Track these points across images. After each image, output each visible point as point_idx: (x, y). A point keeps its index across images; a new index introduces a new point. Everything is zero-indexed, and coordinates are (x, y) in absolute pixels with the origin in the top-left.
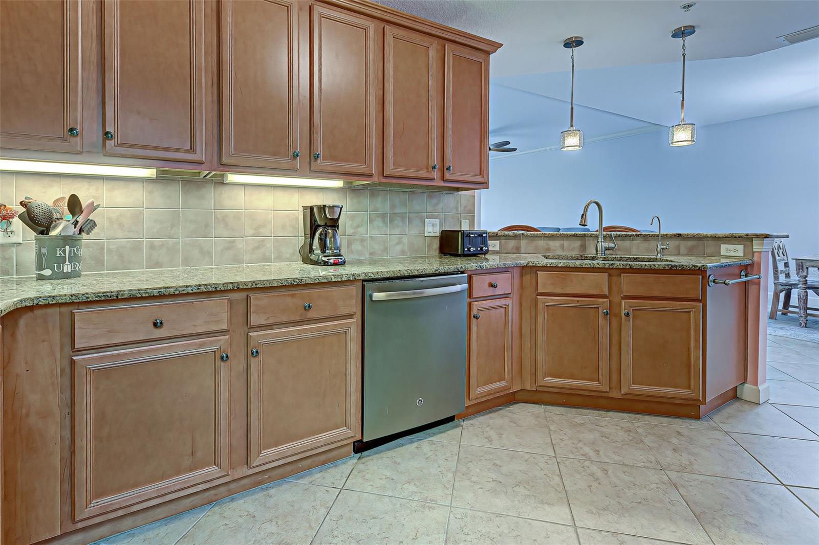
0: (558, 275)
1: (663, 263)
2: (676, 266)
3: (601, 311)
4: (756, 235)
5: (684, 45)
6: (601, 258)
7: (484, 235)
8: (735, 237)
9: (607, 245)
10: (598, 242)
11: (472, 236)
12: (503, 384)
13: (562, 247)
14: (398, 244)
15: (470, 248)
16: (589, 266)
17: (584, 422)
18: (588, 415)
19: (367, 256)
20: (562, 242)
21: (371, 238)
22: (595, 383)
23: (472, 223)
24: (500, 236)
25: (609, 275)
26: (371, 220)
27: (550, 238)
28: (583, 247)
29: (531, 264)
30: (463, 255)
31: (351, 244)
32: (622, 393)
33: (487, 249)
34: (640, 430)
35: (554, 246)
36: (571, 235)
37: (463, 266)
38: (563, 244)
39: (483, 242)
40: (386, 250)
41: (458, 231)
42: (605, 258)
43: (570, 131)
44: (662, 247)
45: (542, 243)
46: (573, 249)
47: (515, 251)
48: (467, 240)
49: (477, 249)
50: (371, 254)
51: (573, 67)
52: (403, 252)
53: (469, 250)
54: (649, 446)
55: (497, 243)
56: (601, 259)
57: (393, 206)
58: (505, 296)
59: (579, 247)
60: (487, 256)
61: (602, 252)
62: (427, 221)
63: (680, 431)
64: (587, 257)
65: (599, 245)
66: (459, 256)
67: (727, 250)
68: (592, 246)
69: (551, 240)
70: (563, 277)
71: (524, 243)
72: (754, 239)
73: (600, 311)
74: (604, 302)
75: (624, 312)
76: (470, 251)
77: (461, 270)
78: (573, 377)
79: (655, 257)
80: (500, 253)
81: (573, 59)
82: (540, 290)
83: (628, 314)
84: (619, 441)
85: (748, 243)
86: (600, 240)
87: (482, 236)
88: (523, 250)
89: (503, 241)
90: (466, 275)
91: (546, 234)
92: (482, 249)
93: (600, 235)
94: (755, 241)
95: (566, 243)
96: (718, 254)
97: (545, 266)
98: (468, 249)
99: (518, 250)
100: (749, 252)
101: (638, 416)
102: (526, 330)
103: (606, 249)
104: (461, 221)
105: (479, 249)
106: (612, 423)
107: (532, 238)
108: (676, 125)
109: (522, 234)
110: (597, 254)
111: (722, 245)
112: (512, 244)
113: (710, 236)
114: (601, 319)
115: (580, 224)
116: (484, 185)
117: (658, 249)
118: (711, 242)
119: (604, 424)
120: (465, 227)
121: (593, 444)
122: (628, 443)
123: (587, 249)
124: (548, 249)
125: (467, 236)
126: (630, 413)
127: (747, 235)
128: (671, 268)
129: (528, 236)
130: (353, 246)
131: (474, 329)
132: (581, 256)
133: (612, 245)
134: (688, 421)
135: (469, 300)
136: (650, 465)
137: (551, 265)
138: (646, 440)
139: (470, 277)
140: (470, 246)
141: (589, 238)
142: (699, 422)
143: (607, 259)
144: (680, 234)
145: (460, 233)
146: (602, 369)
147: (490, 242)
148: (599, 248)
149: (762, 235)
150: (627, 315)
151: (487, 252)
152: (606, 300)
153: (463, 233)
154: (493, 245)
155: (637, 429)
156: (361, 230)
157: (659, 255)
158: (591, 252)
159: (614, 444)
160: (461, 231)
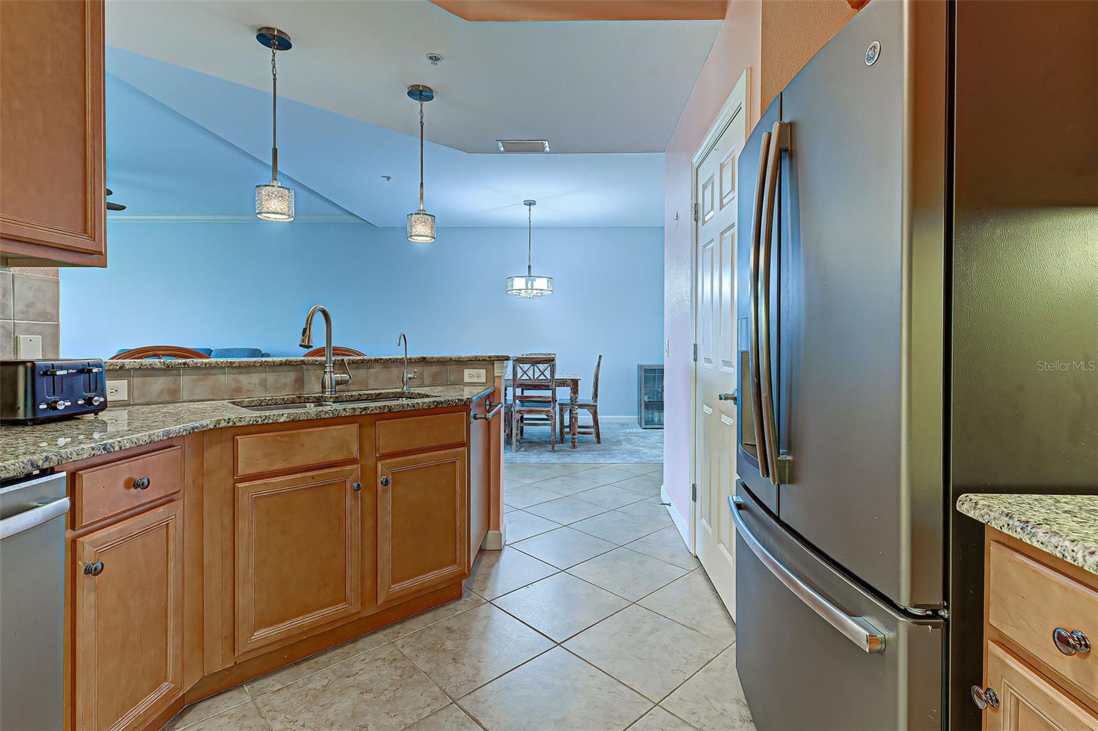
0: (279, 438)
1: (426, 400)
2: (442, 403)
3: (351, 484)
4: (498, 357)
5: (421, 110)
6: (331, 397)
7: (95, 370)
8: (479, 360)
9: (338, 377)
10: (325, 372)
11: (59, 373)
12: (165, 687)
13: (263, 383)
15: (56, 402)
16: (331, 415)
17: (326, 681)
18: (329, 663)
20: (264, 375)
22: (341, 606)
23: (53, 339)
24: (129, 370)
25: (360, 426)
27: (241, 370)
28: (300, 382)
29: (223, 424)
30: (30, 420)
32: (379, 603)
33: (102, 399)
34: (406, 651)
35: (250, 383)
36: (281, 364)
37: (50, 455)
38: (266, 380)
39: (92, 386)
41: (16, 364)
42: (337, 397)
43: (274, 186)
44: (409, 376)
45: (225, 379)
46: (284, 386)
47: (168, 398)
48: (44, 384)
49: (75, 404)
51: (275, 80)
53: (52, 406)
54: (425, 673)
55: (123, 384)
56: (332, 400)
58: (168, 500)
59: (294, 383)
60: (103, 415)
61: (331, 388)
63: (449, 625)
64: (308, 398)
65: (327, 377)
66: (23, 423)
67: (471, 376)
68: (313, 379)
69: (242, 373)
70: (286, 439)
71: (185, 380)
72: (495, 362)
73: (348, 485)
74: (353, 471)
75: (381, 479)
76: (55, 408)
77: (46, 466)
78: (306, 610)
79: (399, 390)
80: (129, 405)
81: (274, 67)
82: (242, 470)
83: (387, 481)
84: (387, 686)
85: (491, 367)
86: (328, 370)
87: (90, 371)
88: (185, 395)
89: (137, 381)
90: (64, 474)
91: (234, 362)
92: (89, 401)
93: (328, 362)
94: (497, 365)
95: (271, 377)
96: (460, 382)
97: (253, 424)
98: (48, 404)
99: (173, 397)
100: (491, 378)
101: (397, 628)
102: (212, 555)
103: (338, 383)
104: (16, 339)
105: (81, 402)
106: (367, 660)
107: (203, 372)
108: (415, 214)
109: (184, 364)
110: (323, 392)
111: (465, 370)
112: (159, 384)
113: (454, 359)
114: (348, 496)
115: (301, 346)
116: (94, 256)
117: (405, 379)
118: (454, 367)
119: (358, 668)
120: (31, 350)
121: (353, 717)
122: (400, 683)
123: (305, 385)
124: (239, 390)
125: (45, 374)
126: (384, 629)
127: (490, 357)
128: (436, 406)
129: (196, 368)
131: (86, 599)
132: (299, 397)
133: (345, 376)
134: (451, 606)
135: (70, 534)
136: (436, 706)
137: (266, 421)
138: (420, 665)
139: (73, 477)
140: (53, 398)
141: (309, 367)
142: (462, 601)
143: (340, 399)
144: (424, 358)
145: (21, 369)
146: (351, 578)
147: (110, 384)
148: (327, 383)
149: (502, 356)
150: (386, 483)
151: (103, 406)
152: (355, 466)
153: (32, 368)
154: (116, 389)
155: (402, 650)
157: (405, 388)
158: (313, 388)
159: (383, 697)
160: (24, 363)
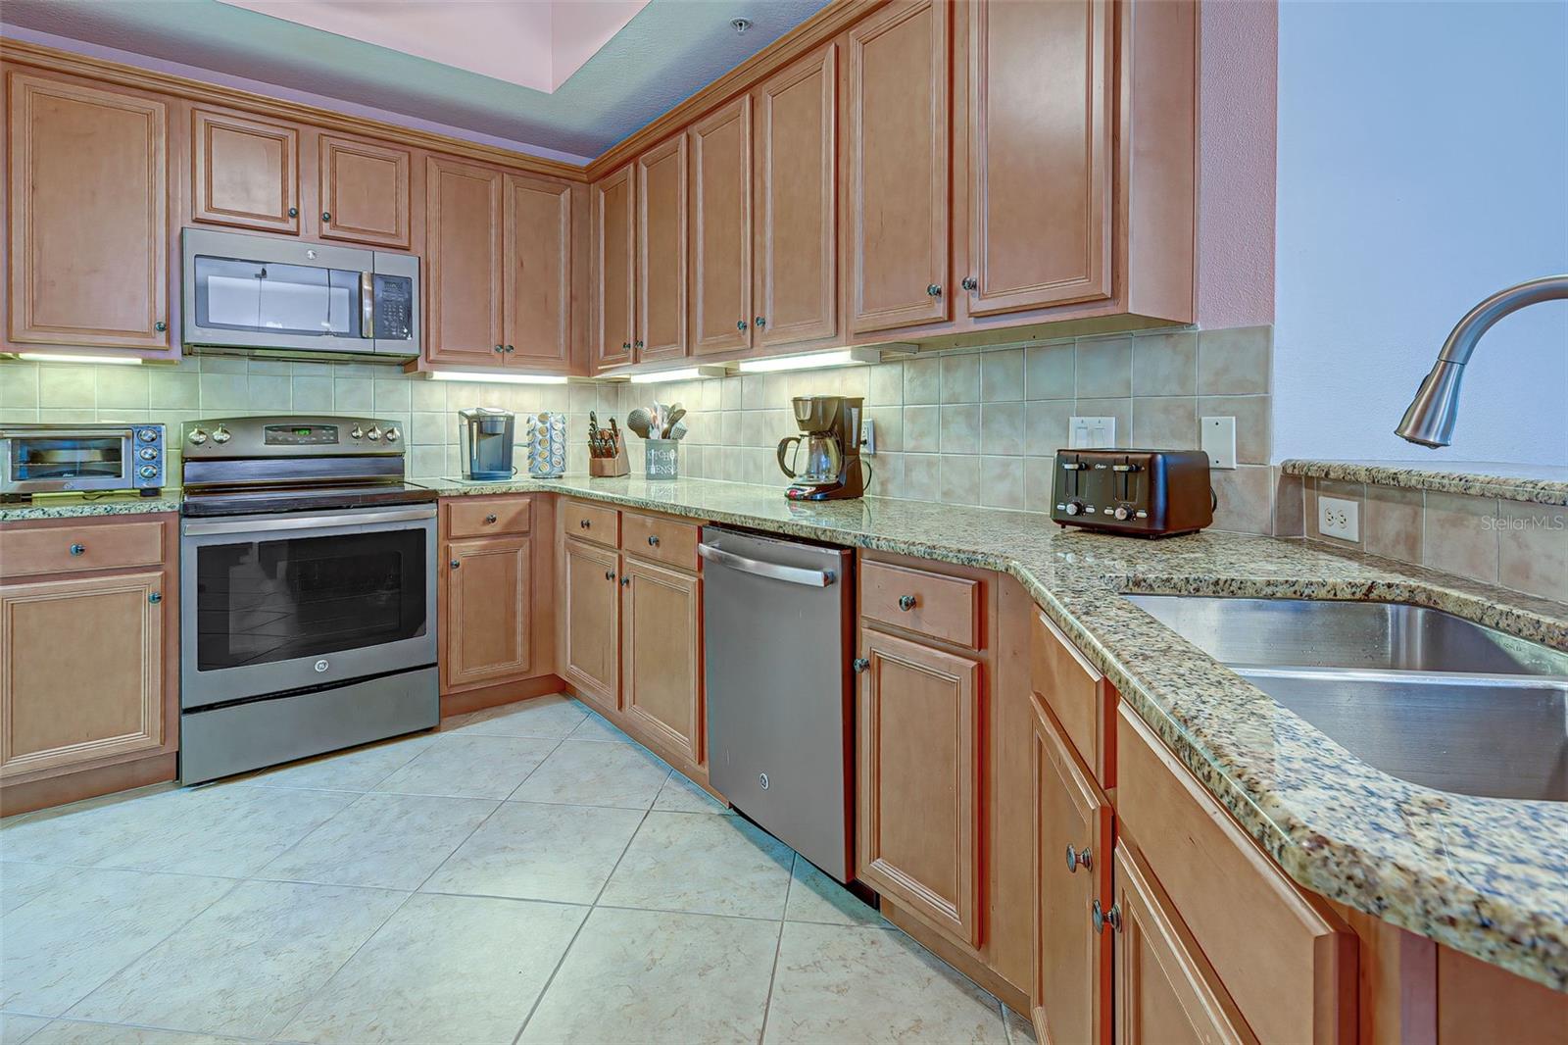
14: (1001, 477)
19: (938, 497)
21: (946, 460)
24: (1362, 483)
26: (945, 423)
27: (1529, 512)
31: (911, 470)
40: (974, 490)
47: (1405, 553)
50: (945, 494)
52: (1013, 500)
55: (1353, 508)
57: (990, 388)
62: (1074, 421)
88: (1427, 555)
89: (1369, 504)
99: (1412, 554)
104: (1199, 422)
107: (1456, 503)
112: (1395, 517)
124: (1523, 572)
129: (1444, 491)
130: (914, 474)
156: (928, 442)
